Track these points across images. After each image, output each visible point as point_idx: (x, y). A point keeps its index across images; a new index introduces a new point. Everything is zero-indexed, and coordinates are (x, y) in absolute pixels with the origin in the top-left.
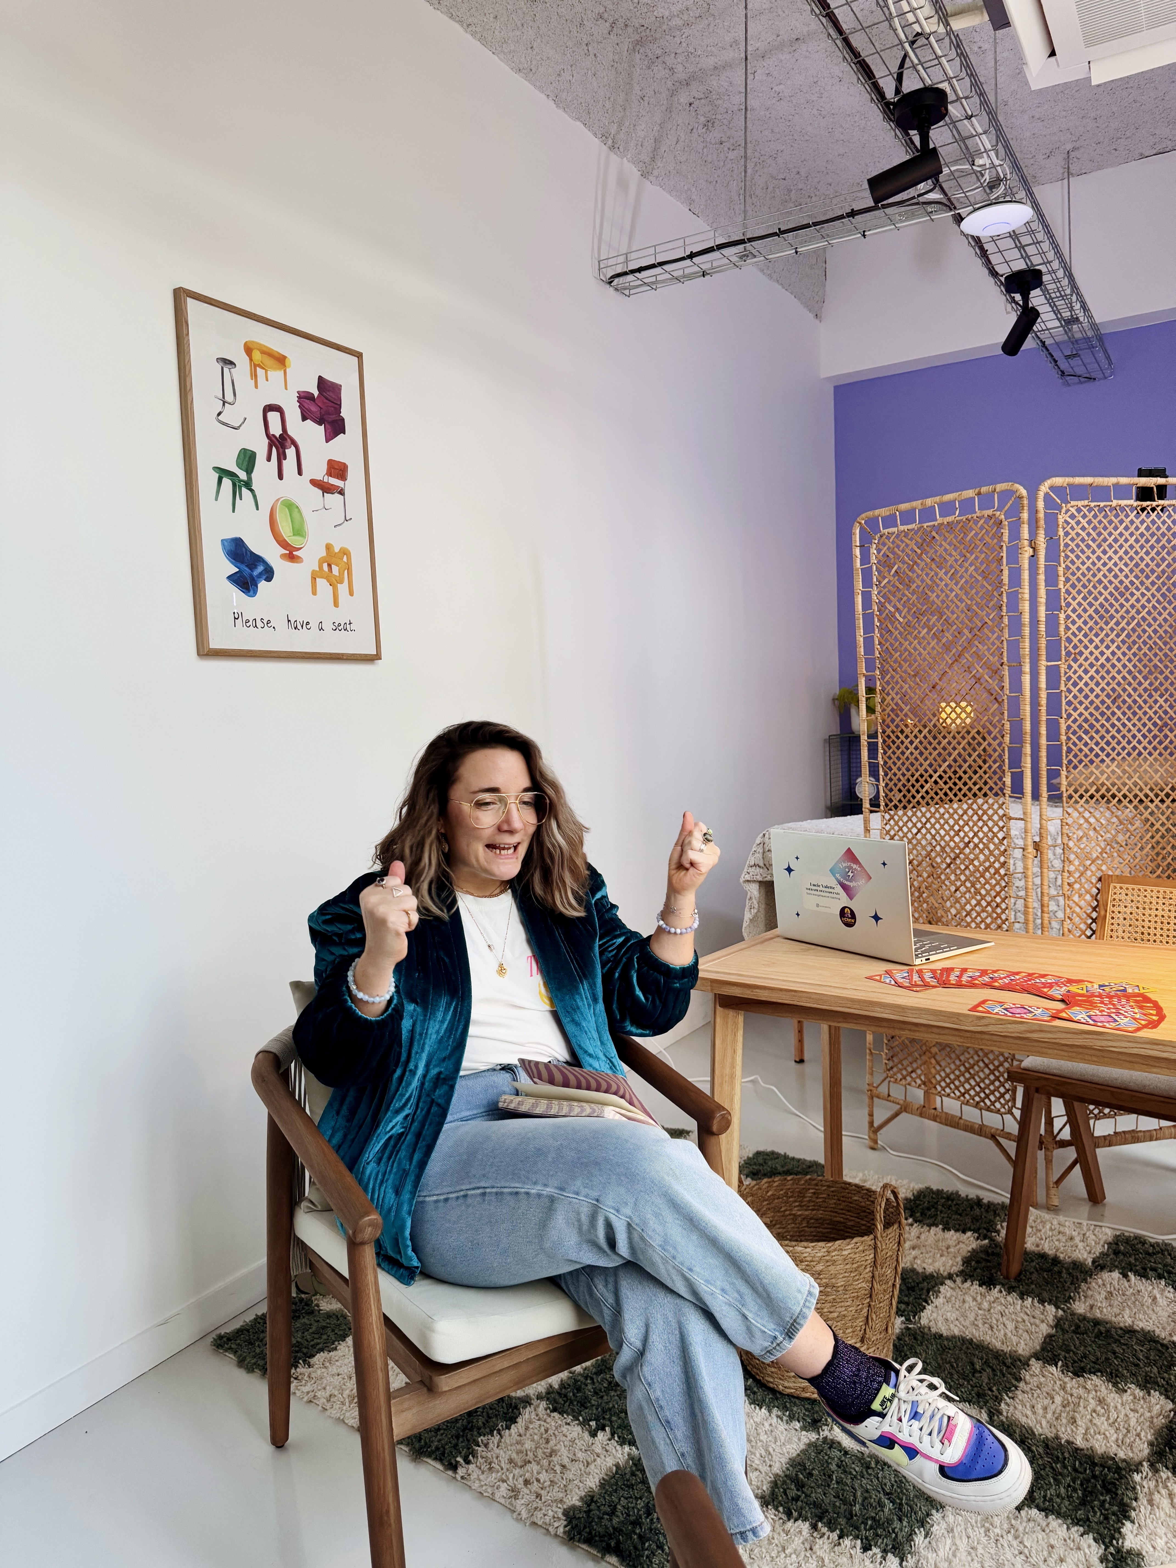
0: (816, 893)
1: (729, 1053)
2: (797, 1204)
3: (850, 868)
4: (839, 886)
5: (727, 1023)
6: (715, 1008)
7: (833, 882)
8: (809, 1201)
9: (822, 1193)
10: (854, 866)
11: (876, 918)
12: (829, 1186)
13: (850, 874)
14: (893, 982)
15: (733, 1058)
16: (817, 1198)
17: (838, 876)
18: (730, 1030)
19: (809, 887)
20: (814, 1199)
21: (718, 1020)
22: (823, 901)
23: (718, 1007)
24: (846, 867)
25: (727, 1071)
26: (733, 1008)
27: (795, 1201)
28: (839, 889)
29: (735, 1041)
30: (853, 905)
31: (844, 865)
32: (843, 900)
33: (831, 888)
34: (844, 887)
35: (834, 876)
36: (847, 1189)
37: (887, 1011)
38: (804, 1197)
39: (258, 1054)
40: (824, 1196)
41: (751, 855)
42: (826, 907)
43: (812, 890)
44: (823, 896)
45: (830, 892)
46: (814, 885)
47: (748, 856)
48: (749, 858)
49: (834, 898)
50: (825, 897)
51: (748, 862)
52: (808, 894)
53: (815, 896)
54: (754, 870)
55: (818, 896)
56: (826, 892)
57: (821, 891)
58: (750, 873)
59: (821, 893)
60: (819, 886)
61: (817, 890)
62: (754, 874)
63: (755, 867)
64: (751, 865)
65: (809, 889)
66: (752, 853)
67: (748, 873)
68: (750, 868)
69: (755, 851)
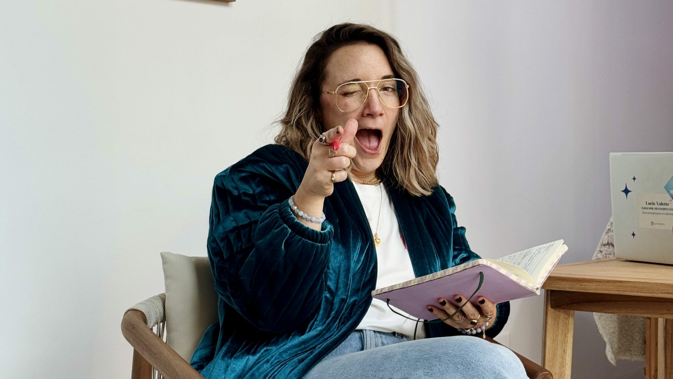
0: (651, 211)
5: (558, 324)
6: (547, 308)
7: (667, 198)
15: (563, 358)
18: (560, 331)
21: (550, 321)
23: (549, 307)
26: (562, 309)
29: (565, 342)
33: (666, 204)
35: (669, 192)
39: (126, 313)
41: (604, 233)
42: (660, 224)
43: (647, 208)
44: (657, 214)
45: (664, 209)
46: (650, 204)
47: (602, 235)
48: (603, 237)
49: (667, 214)
50: (659, 214)
51: (601, 241)
52: (643, 213)
53: (649, 214)
54: (606, 249)
55: (653, 214)
56: (661, 209)
57: (656, 209)
58: (601, 252)
59: (656, 211)
60: (654, 204)
61: (652, 208)
62: (606, 252)
63: (608, 246)
64: (604, 243)
65: (645, 208)
66: (605, 231)
67: (598, 251)
68: (603, 247)
69: (609, 229)
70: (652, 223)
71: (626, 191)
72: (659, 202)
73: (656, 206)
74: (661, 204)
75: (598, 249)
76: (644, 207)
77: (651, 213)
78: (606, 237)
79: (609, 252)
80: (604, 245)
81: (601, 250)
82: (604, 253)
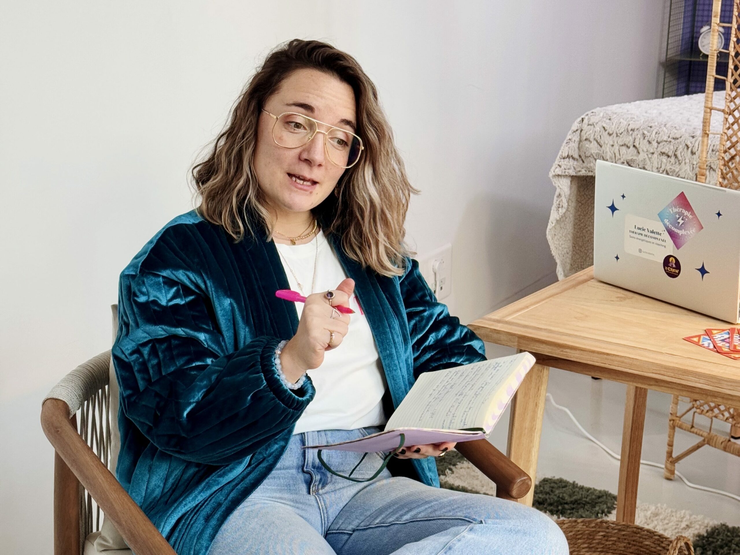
0: (640, 237)
1: (531, 406)
2: (586, 545)
3: (681, 214)
4: (666, 233)
7: (660, 227)
8: (598, 544)
9: (611, 536)
10: (686, 213)
11: (703, 271)
12: (620, 530)
13: (681, 221)
14: (712, 346)
16: (607, 540)
17: (666, 221)
19: (633, 229)
20: (603, 542)
22: (645, 247)
24: (676, 213)
25: (527, 424)
27: (584, 543)
28: (666, 236)
30: (679, 255)
31: (676, 210)
32: (669, 249)
33: (658, 233)
34: (672, 234)
35: (662, 221)
36: (639, 533)
37: (702, 381)
38: (593, 539)
39: (45, 402)
40: (615, 539)
41: (564, 144)
42: (649, 253)
43: (636, 233)
44: (647, 241)
45: (655, 238)
46: (639, 229)
47: (561, 146)
48: (562, 148)
49: (659, 245)
50: (649, 242)
51: (560, 153)
52: (631, 237)
53: (638, 240)
54: (566, 163)
55: (643, 240)
56: (651, 237)
57: (646, 236)
58: (560, 166)
59: (645, 238)
60: (644, 230)
61: (642, 235)
62: (565, 167)
63: (568, 159)
64: (564, 156)
65: (633, 232)
66: (565, 141)
67: (557, 166)
68: (562, 160)
69: (570, 139)
70: (640, 251)
71: (613, 208)
72: (651, 229)
73: (646, 233)
74: (652, 232)
75: (557, 162)
76: (633, 230)
77: (640, 239)
78: (567, 148)
79: (568, 167)
80: (564, 158)
81: (560, 164)
82: (562, 167)
